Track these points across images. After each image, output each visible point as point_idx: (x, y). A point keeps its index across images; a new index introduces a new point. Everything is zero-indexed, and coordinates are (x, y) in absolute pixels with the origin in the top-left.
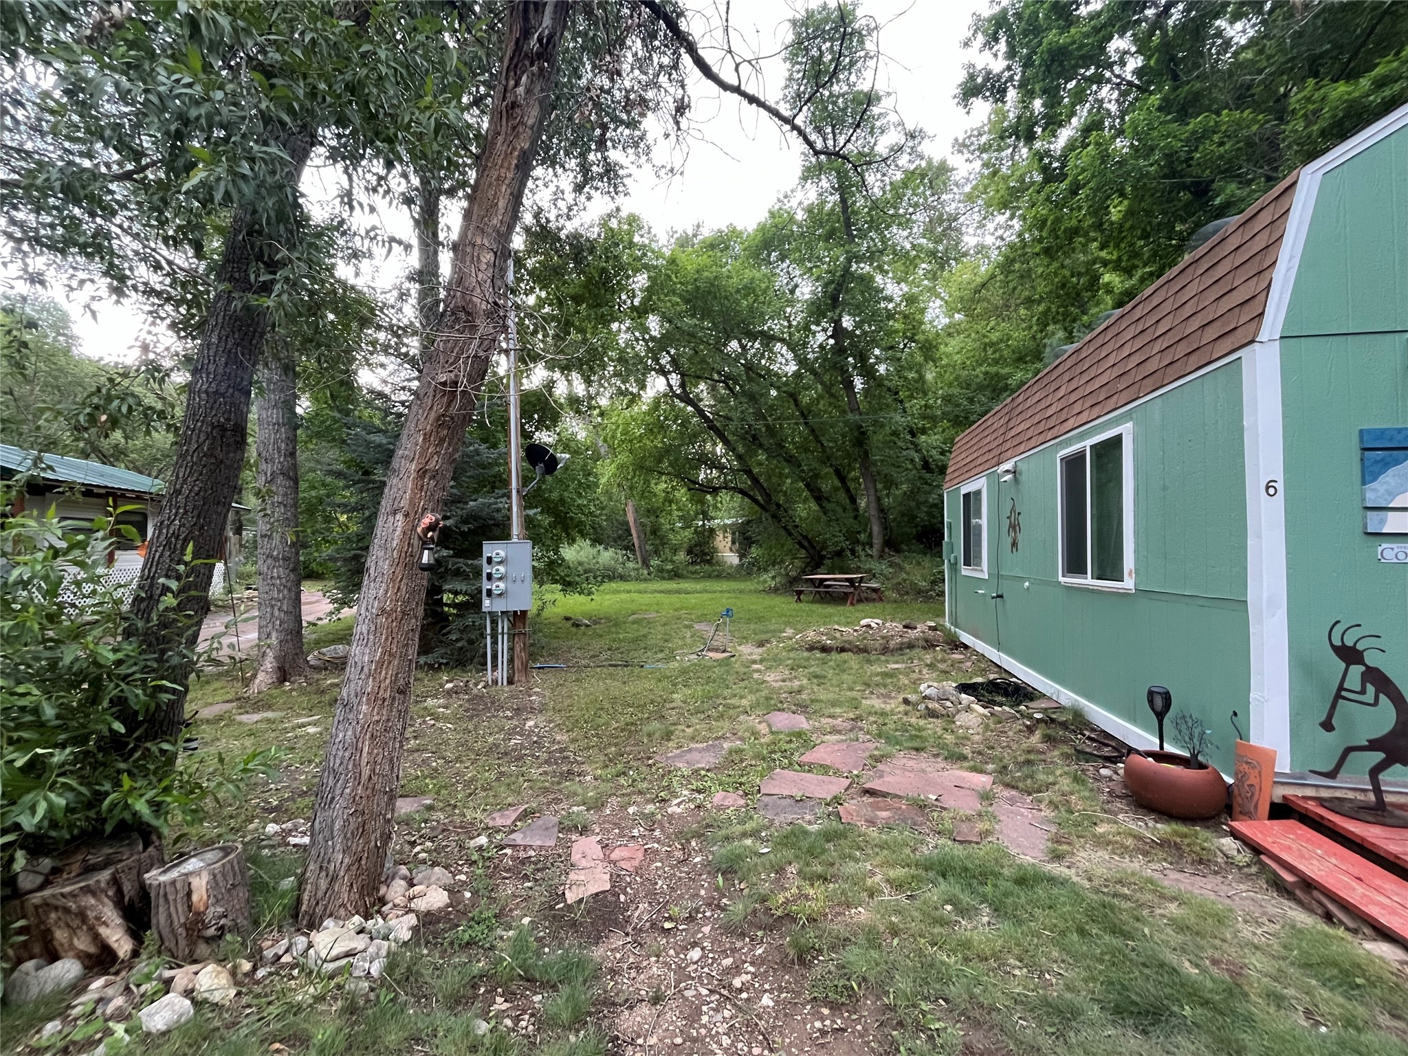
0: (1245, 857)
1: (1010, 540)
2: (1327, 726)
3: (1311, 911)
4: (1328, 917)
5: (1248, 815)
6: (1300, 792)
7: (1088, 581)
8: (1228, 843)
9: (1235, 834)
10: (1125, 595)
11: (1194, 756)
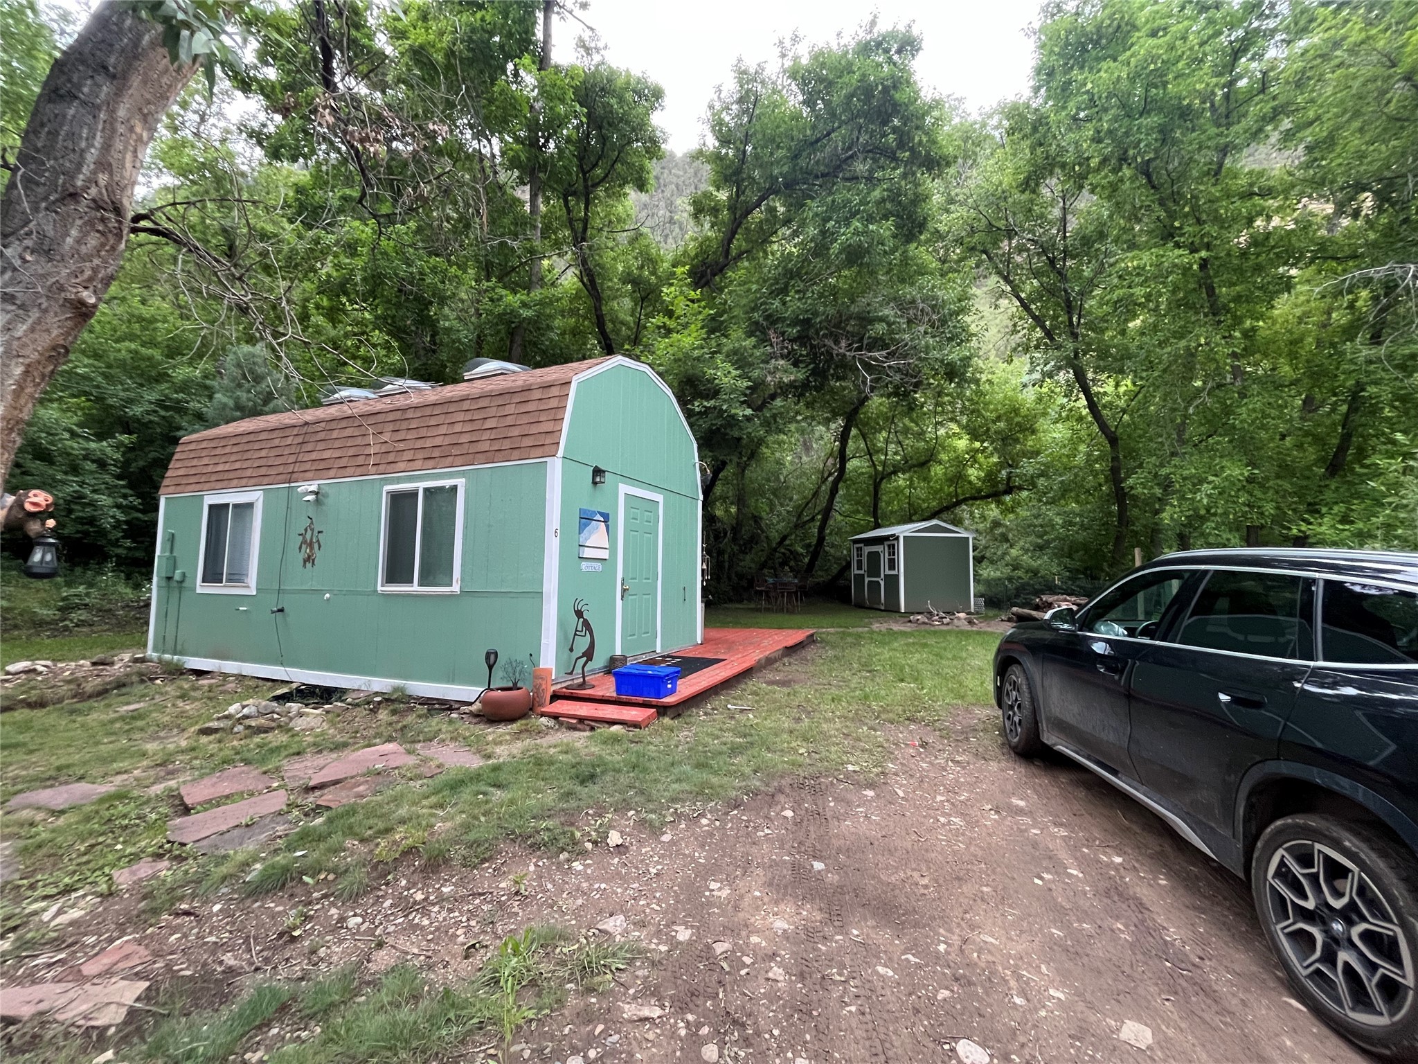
0: (551, 723)
1: (302, 556)
2: (571, 650)
3: (584, 731)
4: (592, 729)
5: (541, 705)
6: (559, 686)
7: (415, 588)
8: (544, 720)
9: (543, 715)
10: (452, 596)
11: (515, 684)
